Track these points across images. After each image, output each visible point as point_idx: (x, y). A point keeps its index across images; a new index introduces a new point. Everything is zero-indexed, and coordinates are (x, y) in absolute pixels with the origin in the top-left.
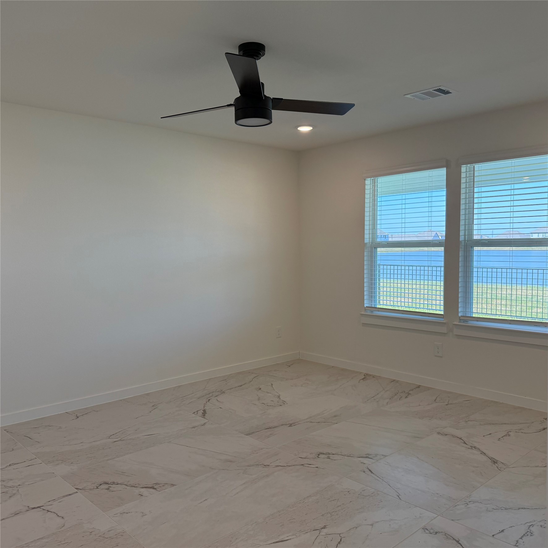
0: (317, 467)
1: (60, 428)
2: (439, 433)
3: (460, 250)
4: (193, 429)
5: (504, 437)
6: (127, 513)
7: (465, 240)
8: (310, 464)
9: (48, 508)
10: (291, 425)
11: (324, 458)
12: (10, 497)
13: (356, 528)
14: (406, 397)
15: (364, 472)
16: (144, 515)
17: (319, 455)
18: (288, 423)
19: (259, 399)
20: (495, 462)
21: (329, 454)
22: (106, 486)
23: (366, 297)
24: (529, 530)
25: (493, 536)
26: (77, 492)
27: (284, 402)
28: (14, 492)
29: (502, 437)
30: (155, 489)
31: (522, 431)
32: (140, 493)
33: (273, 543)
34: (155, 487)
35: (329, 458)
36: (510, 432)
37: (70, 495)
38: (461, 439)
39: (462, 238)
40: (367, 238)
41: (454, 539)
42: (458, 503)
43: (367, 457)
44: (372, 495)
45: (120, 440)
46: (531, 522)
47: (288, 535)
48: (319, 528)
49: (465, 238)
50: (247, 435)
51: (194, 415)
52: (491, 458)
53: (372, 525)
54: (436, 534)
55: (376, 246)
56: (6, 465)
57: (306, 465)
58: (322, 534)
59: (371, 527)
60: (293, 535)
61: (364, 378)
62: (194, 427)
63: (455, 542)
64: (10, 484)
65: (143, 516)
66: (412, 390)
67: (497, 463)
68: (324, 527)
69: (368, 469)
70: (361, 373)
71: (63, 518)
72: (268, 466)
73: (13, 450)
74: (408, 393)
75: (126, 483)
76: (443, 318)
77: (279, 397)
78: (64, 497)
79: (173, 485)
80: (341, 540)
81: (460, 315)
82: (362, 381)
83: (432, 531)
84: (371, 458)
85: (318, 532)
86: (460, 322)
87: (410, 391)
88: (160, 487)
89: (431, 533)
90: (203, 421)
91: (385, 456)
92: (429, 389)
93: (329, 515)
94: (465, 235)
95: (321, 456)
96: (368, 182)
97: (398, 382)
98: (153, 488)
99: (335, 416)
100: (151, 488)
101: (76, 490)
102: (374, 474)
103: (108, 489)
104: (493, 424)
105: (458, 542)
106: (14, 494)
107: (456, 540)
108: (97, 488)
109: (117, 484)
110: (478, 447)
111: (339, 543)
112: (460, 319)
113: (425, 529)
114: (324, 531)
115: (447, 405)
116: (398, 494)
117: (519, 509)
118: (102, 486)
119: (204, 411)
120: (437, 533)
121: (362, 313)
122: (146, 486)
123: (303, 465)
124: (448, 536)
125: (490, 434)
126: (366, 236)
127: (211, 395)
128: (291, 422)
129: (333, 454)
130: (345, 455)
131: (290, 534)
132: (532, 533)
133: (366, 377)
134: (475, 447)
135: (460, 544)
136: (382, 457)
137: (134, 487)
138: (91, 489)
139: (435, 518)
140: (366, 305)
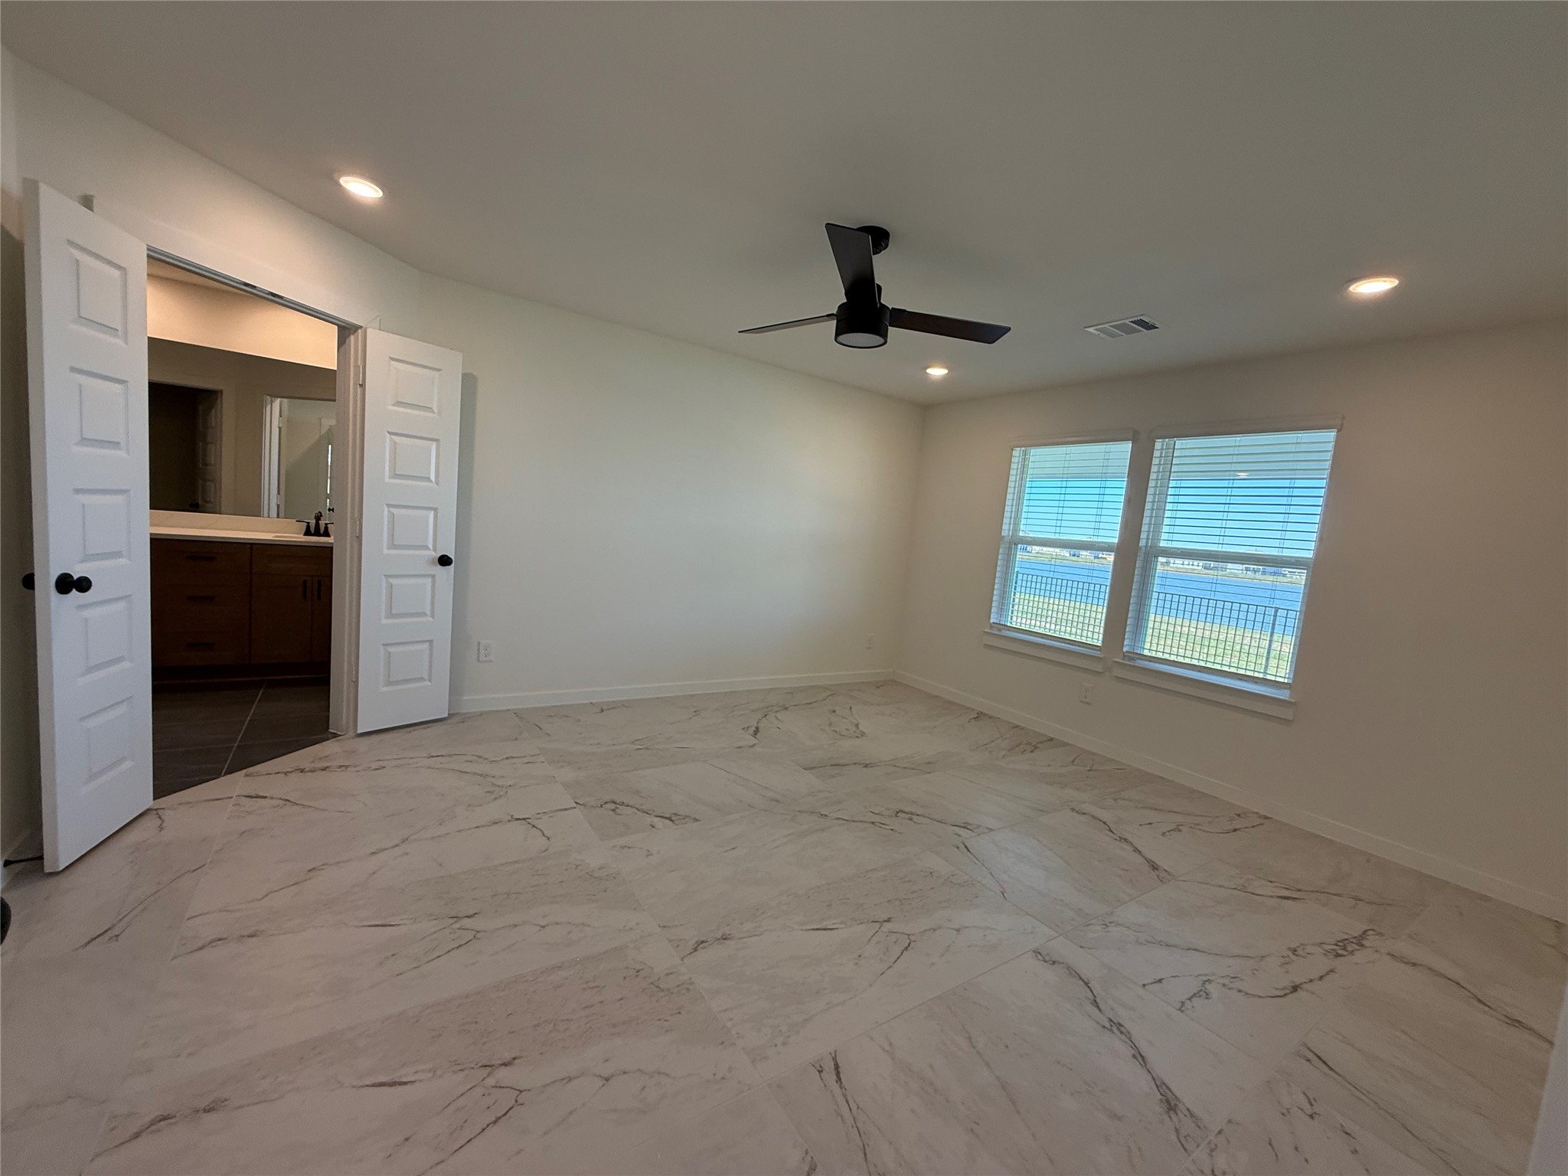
0: (892, 830)
1: (579, 721)
2: (1073, 810)
3: (1138, 558)
4: (738, 749)
5: (1172, 832)
6: (629, 848)
7: (1146, 546)
8: (883, 824)
9: (535, 822)
10: (866, 766)
11: (903, 818)
12: (496, 799)
13: (935, 930)
14: (1032, 751)
15: (958, 848)
16: (649, 854)
17: (898, 812)
18: (863, 762)
19: (830, 725)
20: (1154, 867)
21: (912, 813)
22: (613, 806)
23: (993, 610)
24: (1203, 988)
25: (1144, 985)
26: (575, 808)
27: (863, 734)
28: (502, 793)
29: (1169, 831)
30: (673, 821)
31: (1200, 827)
32: (653, 824)
33: (813, 929)
34: (673, 819)
35: (911, 819)
36: (1182, 825)
37: (566, 809)
38: (1105, 823)
39: (1142, 543)
40: (1006, 530)
41: (1081, 978)
42: (1092, 922)
43: (964, 827)
44: (965, 884)
45: (646, 748)
46: (1206, 975)
47: (835, 921)
48: (881, 920)
49: (1147, 543)
50: (805, 769)
51: (742, 731)
52: (1149, 861)
53: (958, 930)
54: (1054, 964)
55: (1016, 542)
56: (502, 758)
57: (878, 824)
58: (884, 929)
59: (955, 932)
60: (842, 923)
61: (977, 717)
62: (739, 748)
63: (1082, 983)
64: (500, 782)
65: (648, 856)
66: (1042, 743)
67: (1157, 869)
68: (888, 920)
69: (964, 844)
70: (973, 710)
71: (549, 839)
72: (826, 816)
73: (516, 739)
74: (1035, 746)
75: (638, 806)
76: (1099, 651)
77: (857, 725)
78: (558, 810)
79: (696, 820)
80: (909, 945)
81: (1125, 649)
82: (973, 721)
83: (1047, 958)
84: (971, 830)
85: (878, 925)
86: (1123, 659)
87: (1039, 743)
88: (679, 819)
89: (1046, 962)
90: (753, 741)
91: (991, 830)
92: (1065, 744)
93: (898, 903)
94: (1148, 539)
95: (900, 814)
96: (1017, 452)
97: (1023, 728)
98: (670, 819)
99: (929, 763)
100: (666, 818)
101: (575, 805)
102: (971, 853)
103: (614, 810)
104: (1156, 809)
105: (1087, 984)
106: (500, 796)
107: (1083, 980)
108: (601, 806)
109: (628, 806)
110: (1130, 839)
111: (906, 948)
112: (1124, 656)
113: (1037, 952)
114: (888, 926)
115: (1089, 771)
116: (1002, 890)
117: (1188, 949)
118: (608, 806)
119: (757, 728)
120: (1056, 965)
121: (987, 630)
122: (662, 815)
123: (873, 823)
124: (1072, 972)
125: (1150, 824)
126: (1005, 527)
127: (770, 709)
128: (867, 762)
129: (918, 815)
130: (934, 820)
131: (838, 921)
132: (1207, 994)
133: (980, 716)
134: (1125, 840)
135: (1089, 987)
136: (986, 831)
137: (648, 813)
138: (592, 807)
139: (1053, 939)
140: (992, 621)
